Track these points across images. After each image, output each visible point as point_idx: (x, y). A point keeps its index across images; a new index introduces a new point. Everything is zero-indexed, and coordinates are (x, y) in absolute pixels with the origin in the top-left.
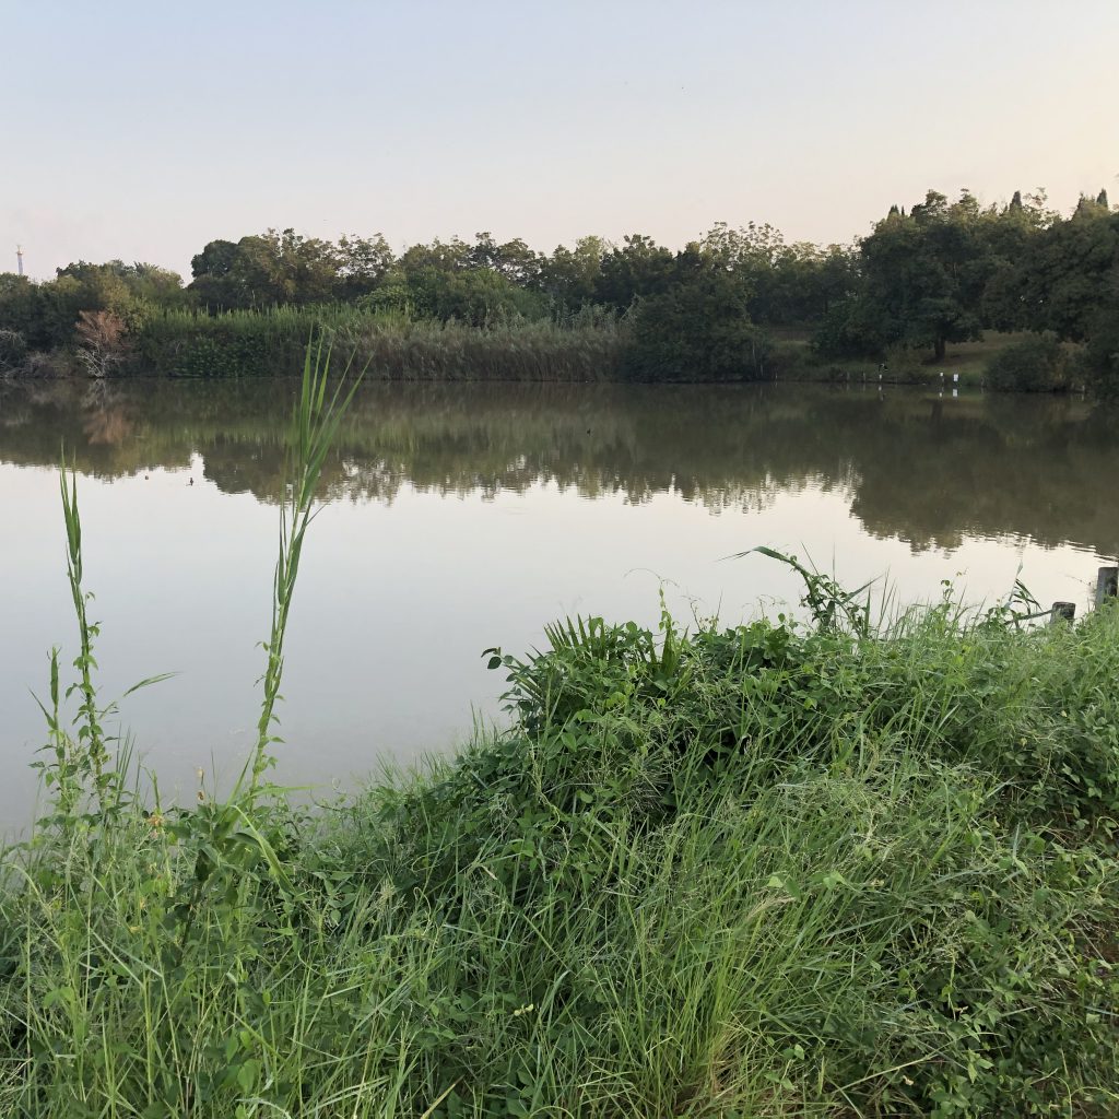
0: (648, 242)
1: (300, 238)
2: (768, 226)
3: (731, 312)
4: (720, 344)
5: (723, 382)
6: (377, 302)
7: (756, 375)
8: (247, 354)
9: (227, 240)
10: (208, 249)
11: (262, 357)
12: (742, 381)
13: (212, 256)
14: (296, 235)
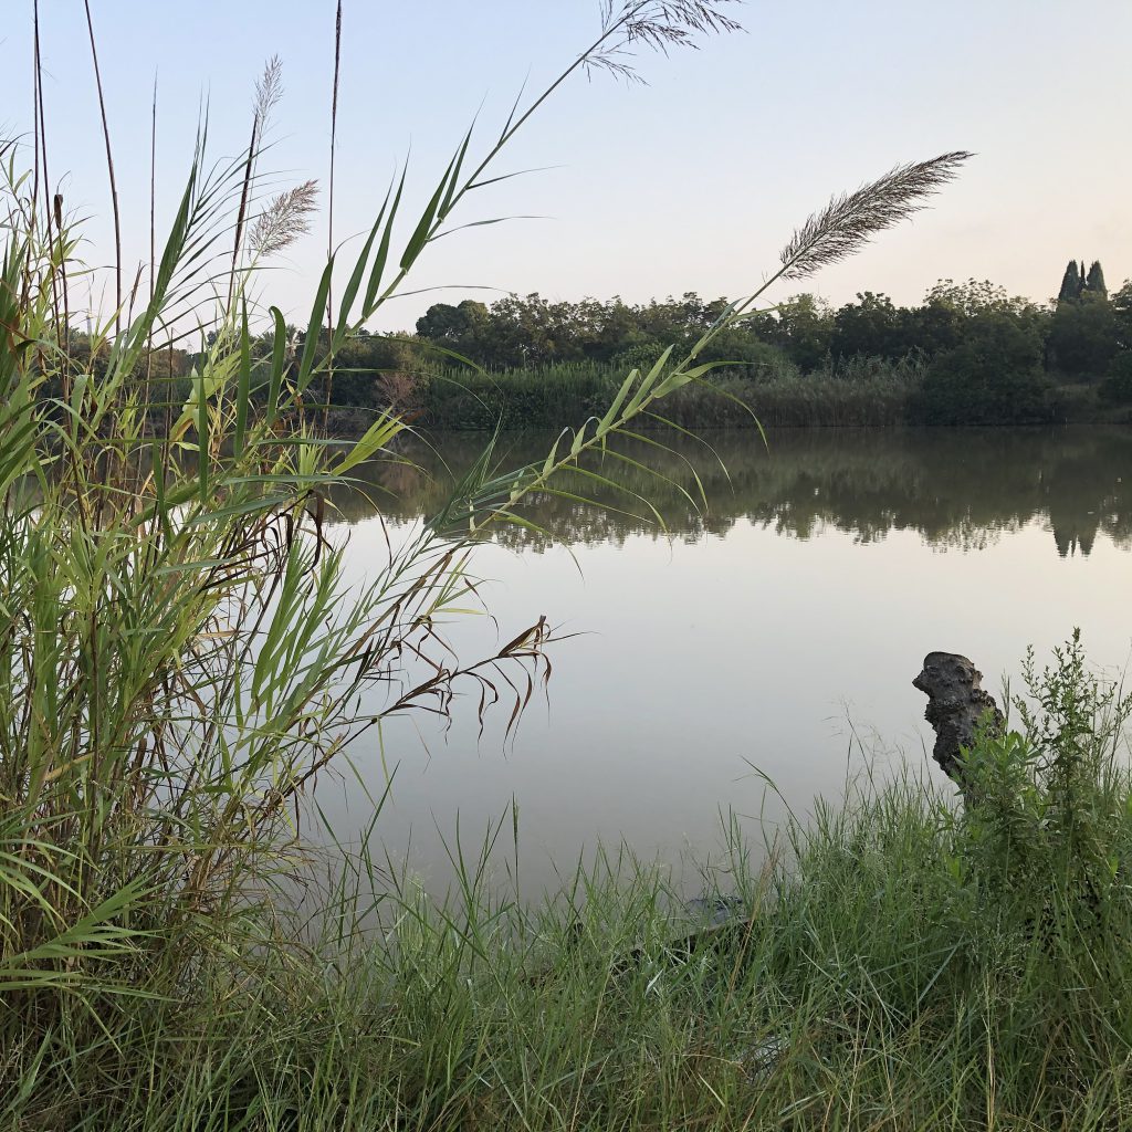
0: (883, 298)
1: (545, 301)
2: (987, 282)
3: (1029, 360)
4: (1022, 390)
5: (1024, 425)
6: (640, 359)
7: (1050, 418)
8: (529, 409)
9: (447, 304)
10: (432, 311)
11: (541, 411)
12: (1040, 424)
13: (436, 318)
14: (541, 299)
